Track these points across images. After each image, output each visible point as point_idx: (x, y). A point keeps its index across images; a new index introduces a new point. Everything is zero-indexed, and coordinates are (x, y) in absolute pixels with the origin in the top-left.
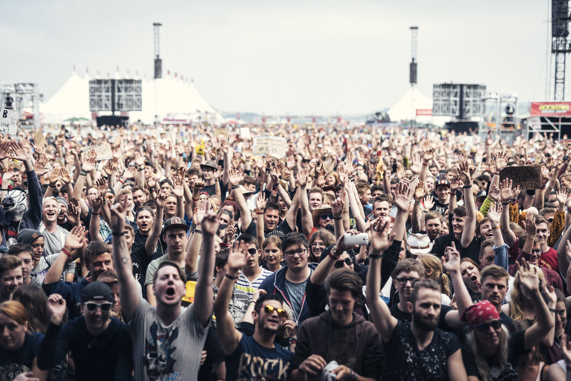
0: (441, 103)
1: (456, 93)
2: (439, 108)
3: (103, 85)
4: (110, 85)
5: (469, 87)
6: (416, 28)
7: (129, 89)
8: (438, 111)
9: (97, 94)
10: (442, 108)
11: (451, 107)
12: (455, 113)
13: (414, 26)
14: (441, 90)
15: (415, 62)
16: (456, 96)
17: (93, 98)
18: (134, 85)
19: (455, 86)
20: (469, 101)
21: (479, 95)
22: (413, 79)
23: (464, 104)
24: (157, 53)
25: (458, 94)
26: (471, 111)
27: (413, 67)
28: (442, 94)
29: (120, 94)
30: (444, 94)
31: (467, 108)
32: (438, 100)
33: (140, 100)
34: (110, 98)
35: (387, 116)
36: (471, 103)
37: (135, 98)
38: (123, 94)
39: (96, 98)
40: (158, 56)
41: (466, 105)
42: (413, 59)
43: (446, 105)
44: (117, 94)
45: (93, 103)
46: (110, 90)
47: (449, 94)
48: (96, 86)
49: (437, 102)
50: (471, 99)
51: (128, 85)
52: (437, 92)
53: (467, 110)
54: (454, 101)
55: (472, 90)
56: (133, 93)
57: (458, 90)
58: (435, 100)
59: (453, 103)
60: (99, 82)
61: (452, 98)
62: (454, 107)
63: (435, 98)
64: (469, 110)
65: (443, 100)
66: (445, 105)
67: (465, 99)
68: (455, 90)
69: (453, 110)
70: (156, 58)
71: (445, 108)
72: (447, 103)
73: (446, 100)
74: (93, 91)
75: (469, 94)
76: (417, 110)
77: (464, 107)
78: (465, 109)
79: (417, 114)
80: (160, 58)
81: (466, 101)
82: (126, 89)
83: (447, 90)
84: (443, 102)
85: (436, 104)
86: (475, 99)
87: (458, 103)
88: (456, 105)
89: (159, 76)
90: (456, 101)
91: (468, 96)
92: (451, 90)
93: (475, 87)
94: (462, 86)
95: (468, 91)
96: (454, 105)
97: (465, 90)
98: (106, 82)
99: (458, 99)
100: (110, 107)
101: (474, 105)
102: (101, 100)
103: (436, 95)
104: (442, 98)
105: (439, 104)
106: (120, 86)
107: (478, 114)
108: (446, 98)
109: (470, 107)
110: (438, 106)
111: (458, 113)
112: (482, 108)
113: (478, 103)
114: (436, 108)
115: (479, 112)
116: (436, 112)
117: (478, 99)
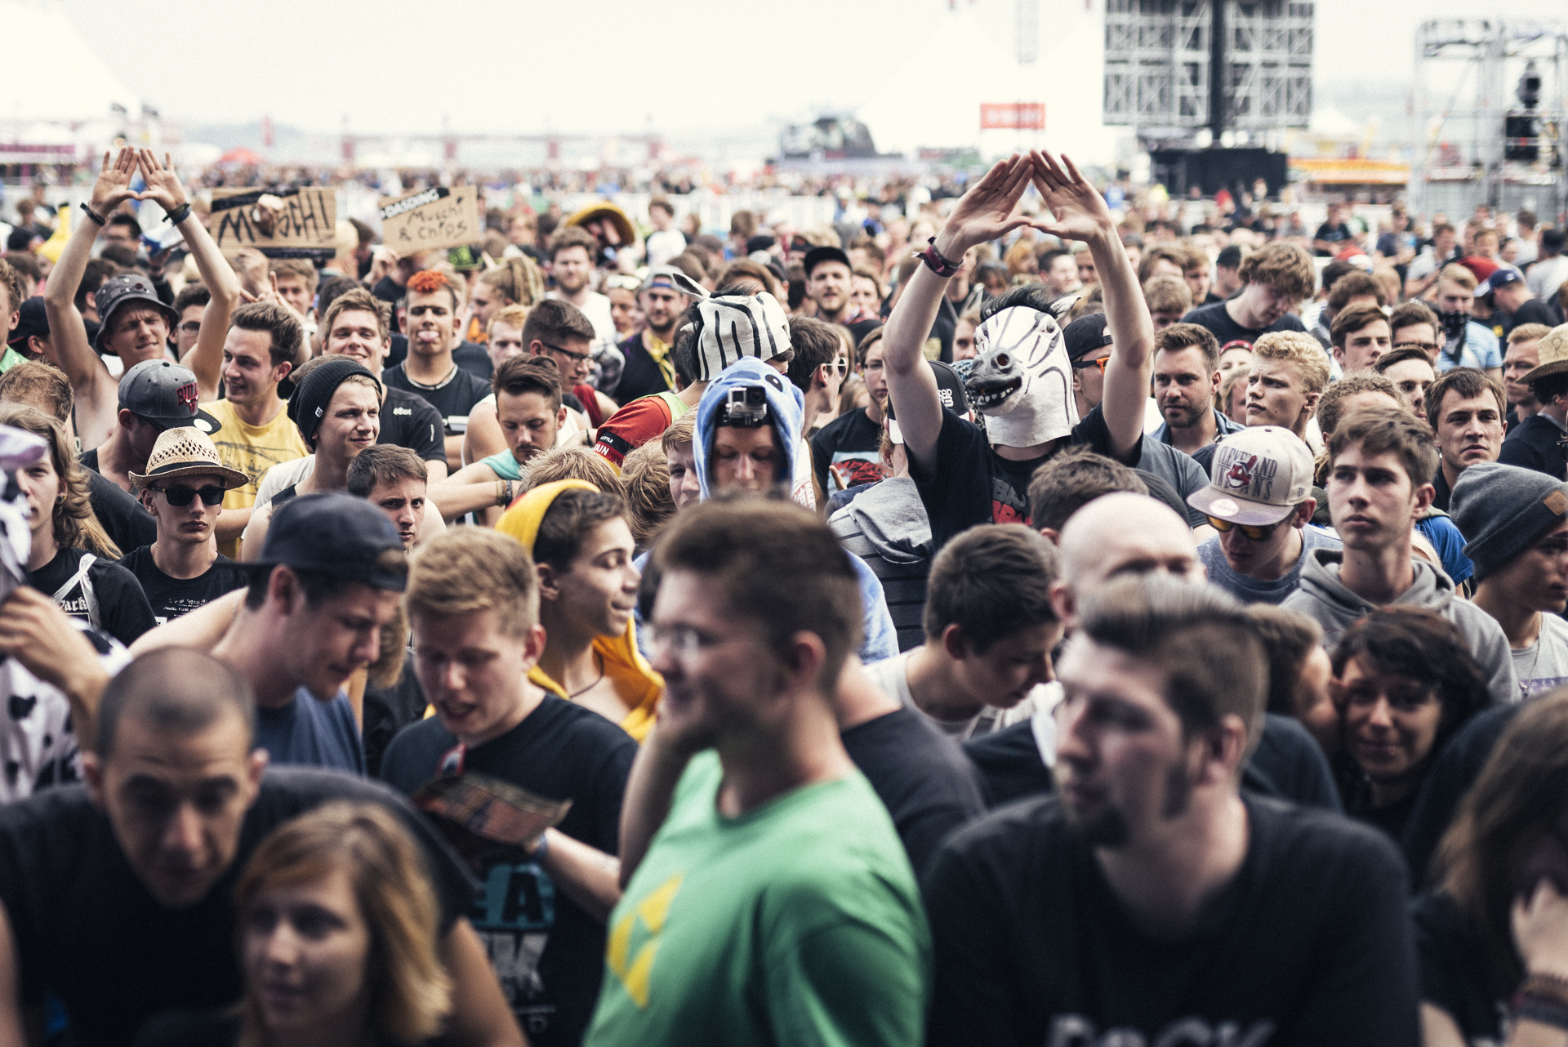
0: (1134, 72)
1: (1197, 32)
2: (1128, 93)
5: (1248, 6)
8: (1123, 104)
10: (1140, 93)
11: (1178, 91)
12: (1192, 113)
16: (1195, 44)
19: (1191, 5)
20: (1247, 66)
21: (1286, 39)
23: (1228, 76)
25: (1206, 38)
26: (1256, 106)
28: (1141, 38)
30: (1147, 37)
31: (1241, 92)
32: (1125, 61)
35: (865, 133)
36: (1257, 74)
41: (1236, 82)
43: (1157, 82)
47: (1167, 39)
49: (1121, 69)
50: (1255, 56)
52: (1119, 27)
53: (1240, 103)
54: (1186, 64)
57: (1204, 19)
58: (1111, 62)
59: (1184, 73)
61: (1182, 54)
62: (1189, 90)
63: (1114, 55)
64: (1246, 100)
65: (1145, 62)
66: (1151, 79)
67: (1234, 55)
68: (1192, 22)
69: (1183, 99)
71: (1151, 95)
72: (1156, 71)
73: (1158, 63)
75: (1246, 35)
76: (985, 108)
77: (1227, 89)
78: (1232, 97)
79: (985, 125)
81: (1236, 66)
83: (1159, 20)
84: (1145, 71)
85: (1118, 78)
86: (1271, 56)
87: (1205, 73)
88: (1195, 80)
90: (1194, 66)
91: (1244, 46)
92: (1178, 19)
93: (1272, 6)
95: (1245, 22)
96: (1188, 81)
97: (1232, 19)
99: (1203, 57)
101: (1268, 82)
103: (1116, 38)
104: (1138, 53)
105: (1128, 77)
107: (1283, 117)
108: (1157, 53)
109: (1250, 89)
110: (1123, 86)
111: (1202, 115)
112: (1298, 95)
113: (1284, 73)
114: (1117, 93)
115: (1288, 110)
116: (1117, 108)
117: (1281, 55)
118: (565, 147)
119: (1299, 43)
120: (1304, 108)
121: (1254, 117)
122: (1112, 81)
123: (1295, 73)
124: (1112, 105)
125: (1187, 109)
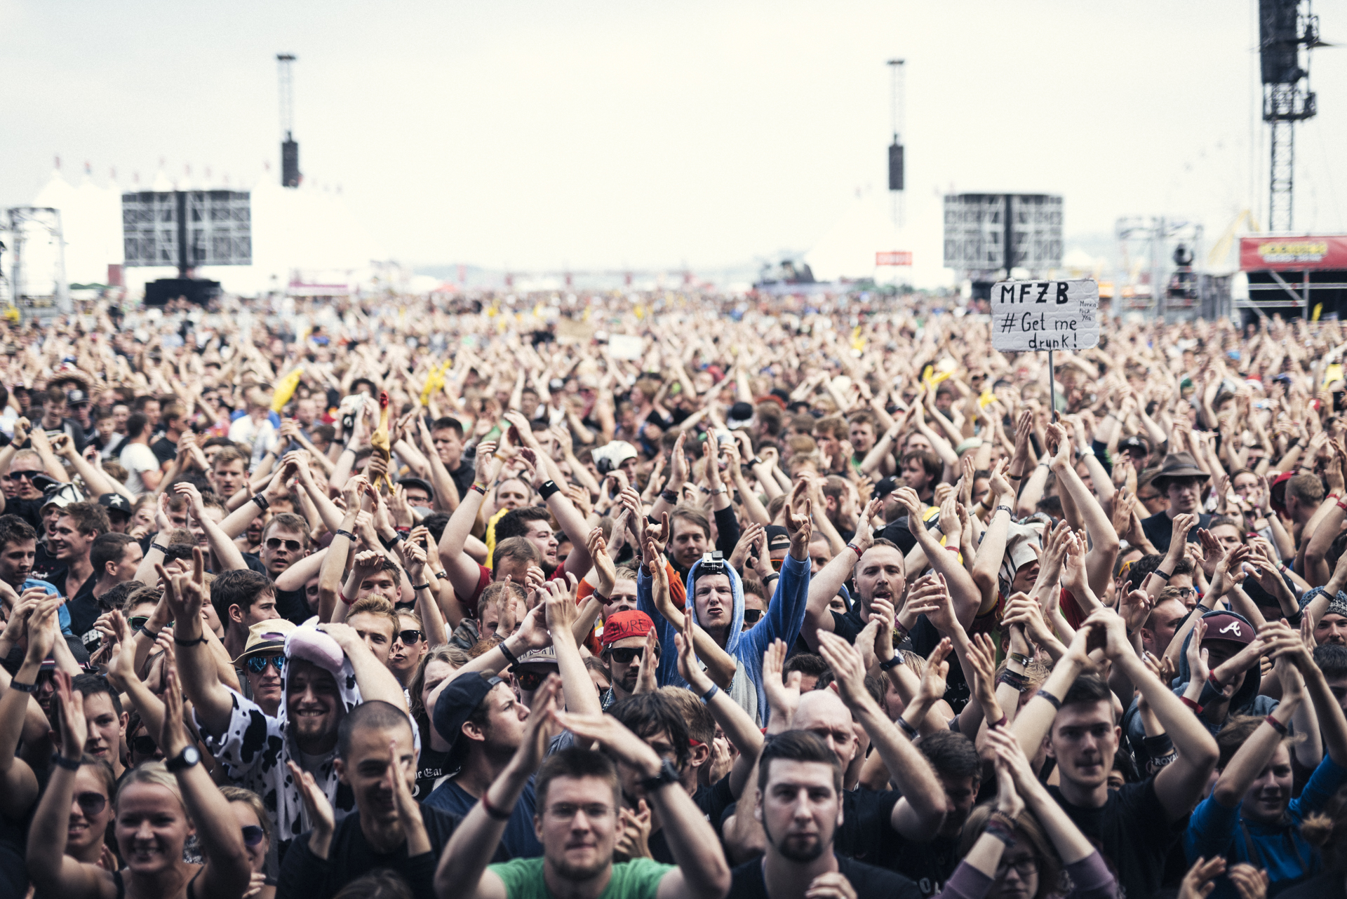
0: (960, 237)
1: (996, 214)
2: (958, 249)
3: (156, 205)
4: (173, 204)
5: (1026, 199)
6: (901, 63)
7: (219, 214)
8: (955, 256)
9: (142, 225)
10: (965, 249)
11: (986, 248)
12: (994, 260)
13: (897, 57)
14: (960, 207)
15: (901, 142)
16: (995, 220)
17: (132, 236)
18: (233, 204)
19: (992, 198)
20: (1025, 233)
21: (1047, 217)
22: (896, 181)
23: (1015, 238)
24: (288, 128)
25: (1002, 217)
26: (1031, 255)
27: (896, 153)
28: (965, 217)
29: (199, 225)
30: (968, 216)
31: (1022, 248)
32: (956, 231)
33: (247, 240)
34: (174, 236)
35: (808, 269)
36: (1031, 238)
37: (234, 235)
38: (206, 225)
39: (139, 236)
40: (290, 134)
41: (1020, 242)
42: (896, 136)
43: (974, 243)
44: (190, 226)
45: (132, 249)
46: (174, 215)
47: (979, 217)
48: (138, 206)
49: (954, 236)
50: (1030, 227)
51: (218, 204)
52: (953, 212)
53: (1022, 253)
54: (991, 232)
55: (1032, 208)
56: (231, 223)
57: (1000, 206)
58: (948, 231)
59: (989, 238)
60: (147, 197)
61: (988, 227)
62: (992, 248)
63: (950, 227)
64: (1025, 252)
65: (967, 232)
66: (971, 242)
67: (1018, 227)
68: (994, 208)
69: (989, 252)
70: (284, 138)
71: (971, 250)
72: (975, 237)
73: (974, 232)
74: (130, 219)
75: (1025, 216)
76: (878, 254)
77: (1014, 245)
78: (1017, 251)
79: (878, 264)
80: (295, 138)
81: (1020, 233)
82: (214, 214)
83: (975, 207)
84: (967, 237)
85: (952, 241)
86: (1040, 228)
87: (1001, 238)
88: (996, 241)
89: (294, 181)
90: (995, 235)
91: (1023, 222)
92: (985, 206)
93: (1039, 199)
94: (1008, 198)
95: (1024, 208)
96: (992, 242)
97: (1017, 206)
98: (163, 197)
99: (1000, 228)
100: (175, 257)
101: (1038, 243)
102: (152, 241)
103: (951, 218)
104: (963, 226)
105: (958, 240)
106: (198, 206)
107: (1047, 262)
108: (972, 225)
109: (1025, 247)
110: (955, 246)
111: (1000, 261)
112: (1055, 249)
113: (1047, 237)
114: (952, 250)
115: (1050, 258)
116: (952, 257)
117: (1045, 226)
118: (636, 277)
119: (1055, 219)
120: (1058, 257)
121: (1030, 262)
122: (948, 243)
123: (1053, 237)
124: (949, 257)
125: (991, 258)
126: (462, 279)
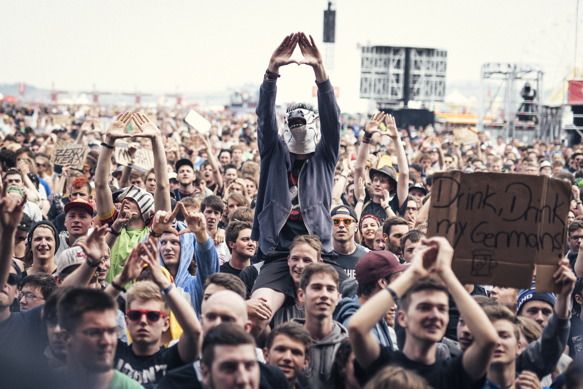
0: (373, 77)
1: (399, 61)
2: (370, 85)
5: (420, 51)
8: (368, 90)
10: (375, 86)
11: (390, 85)
12: (396, 94)
14: (375, 56)
15: (332, 8)
16: (398, 66)
19: (396, 50)
20: (419, 76)
21: (435, 66)
22: (329, 36)
23: (411, 80)
25: (402, 64)
26: (422, 92)
27: (329, 16)
28: (376, 63)
30: (379, 63)
31: (416, 86)
32: (369, 73)
36: (423, 79)
41: (414, 82)
42: (330, 4)
43: (382, 81)
47: (386, 64)
49: (367, 76)
50: (422, 72)
52: (367, 59)
53: (415, 90)
54: (394, 74)
55: (424, 58)
57: (402, 56)
58: (363, 73)
59: (393, 78)
61: (392, 70)
62: (395, 85)
63: (365, 70)
64: (418, 89)
65: (377, 73)
66: (379, 80)
67: (413, 71)
68: (397, 57)
69: (393, 88)
71: (380, 86)
72: (382, 77)
73: (383, 73)
75: (419, 63)
77: (411, 85)
78: (413, 88)
81: (415, 76)
83: (384, 56)
84: (378, 77)
85: (366, 79)
86: (429, 72)
87: (402, 78)
88: (397, 81)
90: (398, 75)
91: (418, 68)
92: (391, 56)
93: (430, 52)
94: (408, 50)
95: (418, 58)
96: (395, 81)
97: (413, 56)
99: (401, 72)
101: (428, 83)
103: (366, 63)
104: (375, 69)
105: (370, 79)
107: (433, 97)
108: (382, 69)
109: (420, 85)
110: (368, 82)
111: (400, 96)
112: (440, 88)
113: (434, 79)
114: (366, 85)
115: (435, 94)
116: (365, 91)
117: (433, 72)
118: (143, 98)
119: (440, 67)
120: (442, 94)
121: (422, 96)
122: (364, 80)
123: (439, 79)
124: (363, 90)
125: (394, 93)
126: (22, 93)
